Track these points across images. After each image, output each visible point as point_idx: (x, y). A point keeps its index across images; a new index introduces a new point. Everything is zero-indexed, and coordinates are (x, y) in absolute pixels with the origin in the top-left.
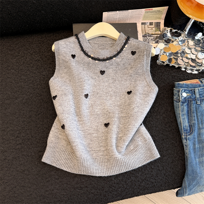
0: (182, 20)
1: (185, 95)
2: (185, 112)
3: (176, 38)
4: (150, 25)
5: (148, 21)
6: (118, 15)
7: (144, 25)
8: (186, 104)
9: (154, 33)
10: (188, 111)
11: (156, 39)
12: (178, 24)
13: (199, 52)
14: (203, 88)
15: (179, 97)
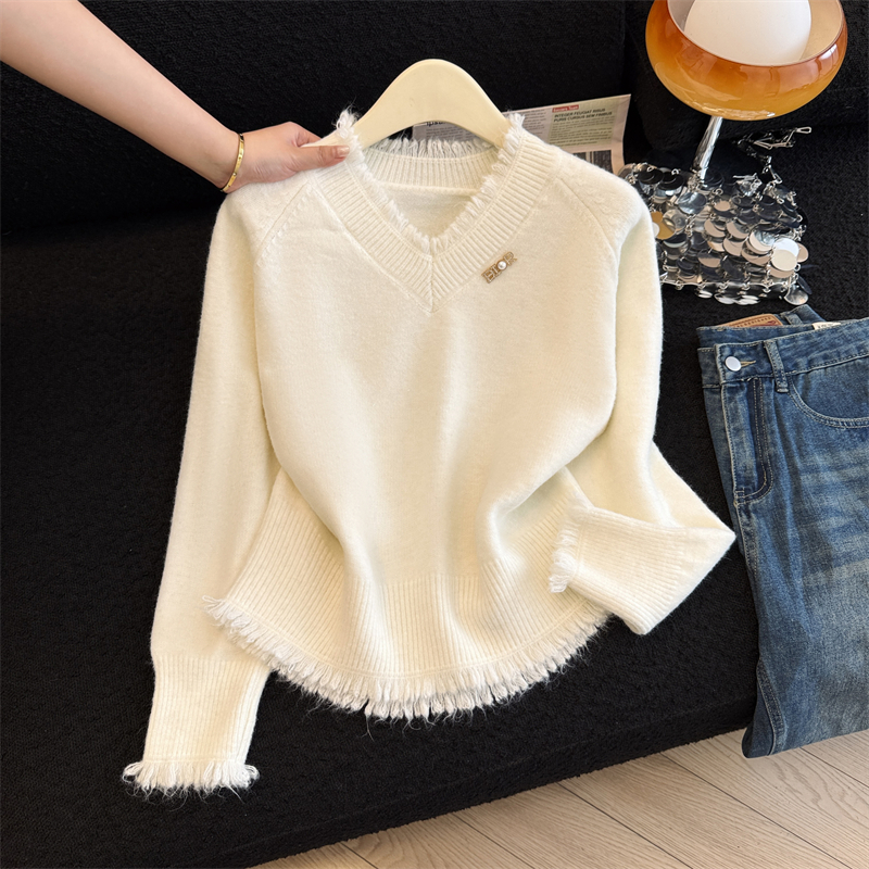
1: (734, 365)
2: (743, 420)
3: (669, 193)
8: (741, 394)
10: (751, 417)
12: (668, 148)
13: (753, 234)
14: (793, 339)
15: (717, 372)
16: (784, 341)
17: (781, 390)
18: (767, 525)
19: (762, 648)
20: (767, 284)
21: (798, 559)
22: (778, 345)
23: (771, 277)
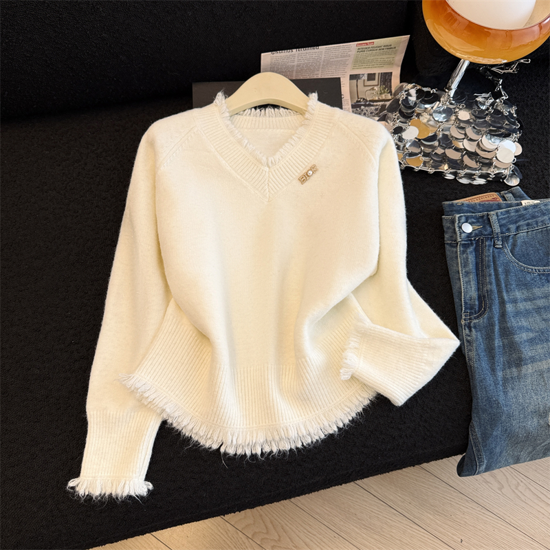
0: (440, 66)
1: (468, 228)
2: (471, 266)
3: (427, 106)
4: (369, 80)
5: (364, 72)
6: (296, 59)
7: (355, 81)
8: (471, 249)
9: (377, 99)
10: (477, 264)
11: (381, 111)
12: (431, 75)
13: (484, 136)
14: (508, 212)
15: (455, 233)
16: (501, 213)
17: (498, 246)
18: (482, 336)
19: (474, 415)
20: (493, 172)
21: (500, 359)
22: (497, 216)
23: (496, 167)
